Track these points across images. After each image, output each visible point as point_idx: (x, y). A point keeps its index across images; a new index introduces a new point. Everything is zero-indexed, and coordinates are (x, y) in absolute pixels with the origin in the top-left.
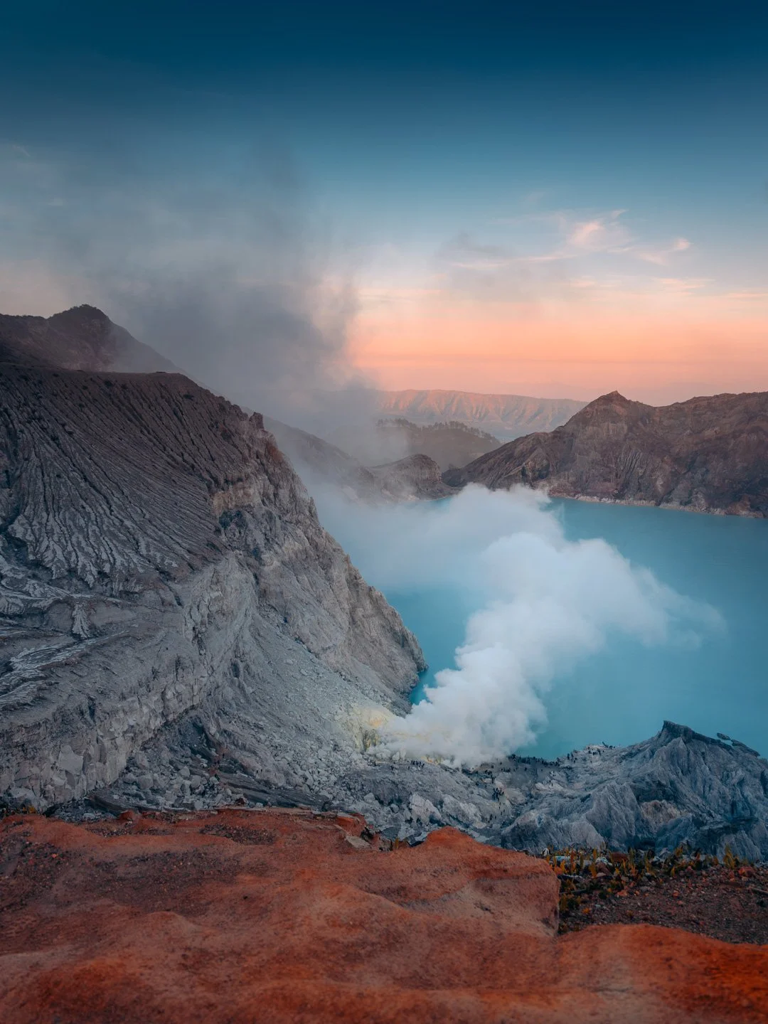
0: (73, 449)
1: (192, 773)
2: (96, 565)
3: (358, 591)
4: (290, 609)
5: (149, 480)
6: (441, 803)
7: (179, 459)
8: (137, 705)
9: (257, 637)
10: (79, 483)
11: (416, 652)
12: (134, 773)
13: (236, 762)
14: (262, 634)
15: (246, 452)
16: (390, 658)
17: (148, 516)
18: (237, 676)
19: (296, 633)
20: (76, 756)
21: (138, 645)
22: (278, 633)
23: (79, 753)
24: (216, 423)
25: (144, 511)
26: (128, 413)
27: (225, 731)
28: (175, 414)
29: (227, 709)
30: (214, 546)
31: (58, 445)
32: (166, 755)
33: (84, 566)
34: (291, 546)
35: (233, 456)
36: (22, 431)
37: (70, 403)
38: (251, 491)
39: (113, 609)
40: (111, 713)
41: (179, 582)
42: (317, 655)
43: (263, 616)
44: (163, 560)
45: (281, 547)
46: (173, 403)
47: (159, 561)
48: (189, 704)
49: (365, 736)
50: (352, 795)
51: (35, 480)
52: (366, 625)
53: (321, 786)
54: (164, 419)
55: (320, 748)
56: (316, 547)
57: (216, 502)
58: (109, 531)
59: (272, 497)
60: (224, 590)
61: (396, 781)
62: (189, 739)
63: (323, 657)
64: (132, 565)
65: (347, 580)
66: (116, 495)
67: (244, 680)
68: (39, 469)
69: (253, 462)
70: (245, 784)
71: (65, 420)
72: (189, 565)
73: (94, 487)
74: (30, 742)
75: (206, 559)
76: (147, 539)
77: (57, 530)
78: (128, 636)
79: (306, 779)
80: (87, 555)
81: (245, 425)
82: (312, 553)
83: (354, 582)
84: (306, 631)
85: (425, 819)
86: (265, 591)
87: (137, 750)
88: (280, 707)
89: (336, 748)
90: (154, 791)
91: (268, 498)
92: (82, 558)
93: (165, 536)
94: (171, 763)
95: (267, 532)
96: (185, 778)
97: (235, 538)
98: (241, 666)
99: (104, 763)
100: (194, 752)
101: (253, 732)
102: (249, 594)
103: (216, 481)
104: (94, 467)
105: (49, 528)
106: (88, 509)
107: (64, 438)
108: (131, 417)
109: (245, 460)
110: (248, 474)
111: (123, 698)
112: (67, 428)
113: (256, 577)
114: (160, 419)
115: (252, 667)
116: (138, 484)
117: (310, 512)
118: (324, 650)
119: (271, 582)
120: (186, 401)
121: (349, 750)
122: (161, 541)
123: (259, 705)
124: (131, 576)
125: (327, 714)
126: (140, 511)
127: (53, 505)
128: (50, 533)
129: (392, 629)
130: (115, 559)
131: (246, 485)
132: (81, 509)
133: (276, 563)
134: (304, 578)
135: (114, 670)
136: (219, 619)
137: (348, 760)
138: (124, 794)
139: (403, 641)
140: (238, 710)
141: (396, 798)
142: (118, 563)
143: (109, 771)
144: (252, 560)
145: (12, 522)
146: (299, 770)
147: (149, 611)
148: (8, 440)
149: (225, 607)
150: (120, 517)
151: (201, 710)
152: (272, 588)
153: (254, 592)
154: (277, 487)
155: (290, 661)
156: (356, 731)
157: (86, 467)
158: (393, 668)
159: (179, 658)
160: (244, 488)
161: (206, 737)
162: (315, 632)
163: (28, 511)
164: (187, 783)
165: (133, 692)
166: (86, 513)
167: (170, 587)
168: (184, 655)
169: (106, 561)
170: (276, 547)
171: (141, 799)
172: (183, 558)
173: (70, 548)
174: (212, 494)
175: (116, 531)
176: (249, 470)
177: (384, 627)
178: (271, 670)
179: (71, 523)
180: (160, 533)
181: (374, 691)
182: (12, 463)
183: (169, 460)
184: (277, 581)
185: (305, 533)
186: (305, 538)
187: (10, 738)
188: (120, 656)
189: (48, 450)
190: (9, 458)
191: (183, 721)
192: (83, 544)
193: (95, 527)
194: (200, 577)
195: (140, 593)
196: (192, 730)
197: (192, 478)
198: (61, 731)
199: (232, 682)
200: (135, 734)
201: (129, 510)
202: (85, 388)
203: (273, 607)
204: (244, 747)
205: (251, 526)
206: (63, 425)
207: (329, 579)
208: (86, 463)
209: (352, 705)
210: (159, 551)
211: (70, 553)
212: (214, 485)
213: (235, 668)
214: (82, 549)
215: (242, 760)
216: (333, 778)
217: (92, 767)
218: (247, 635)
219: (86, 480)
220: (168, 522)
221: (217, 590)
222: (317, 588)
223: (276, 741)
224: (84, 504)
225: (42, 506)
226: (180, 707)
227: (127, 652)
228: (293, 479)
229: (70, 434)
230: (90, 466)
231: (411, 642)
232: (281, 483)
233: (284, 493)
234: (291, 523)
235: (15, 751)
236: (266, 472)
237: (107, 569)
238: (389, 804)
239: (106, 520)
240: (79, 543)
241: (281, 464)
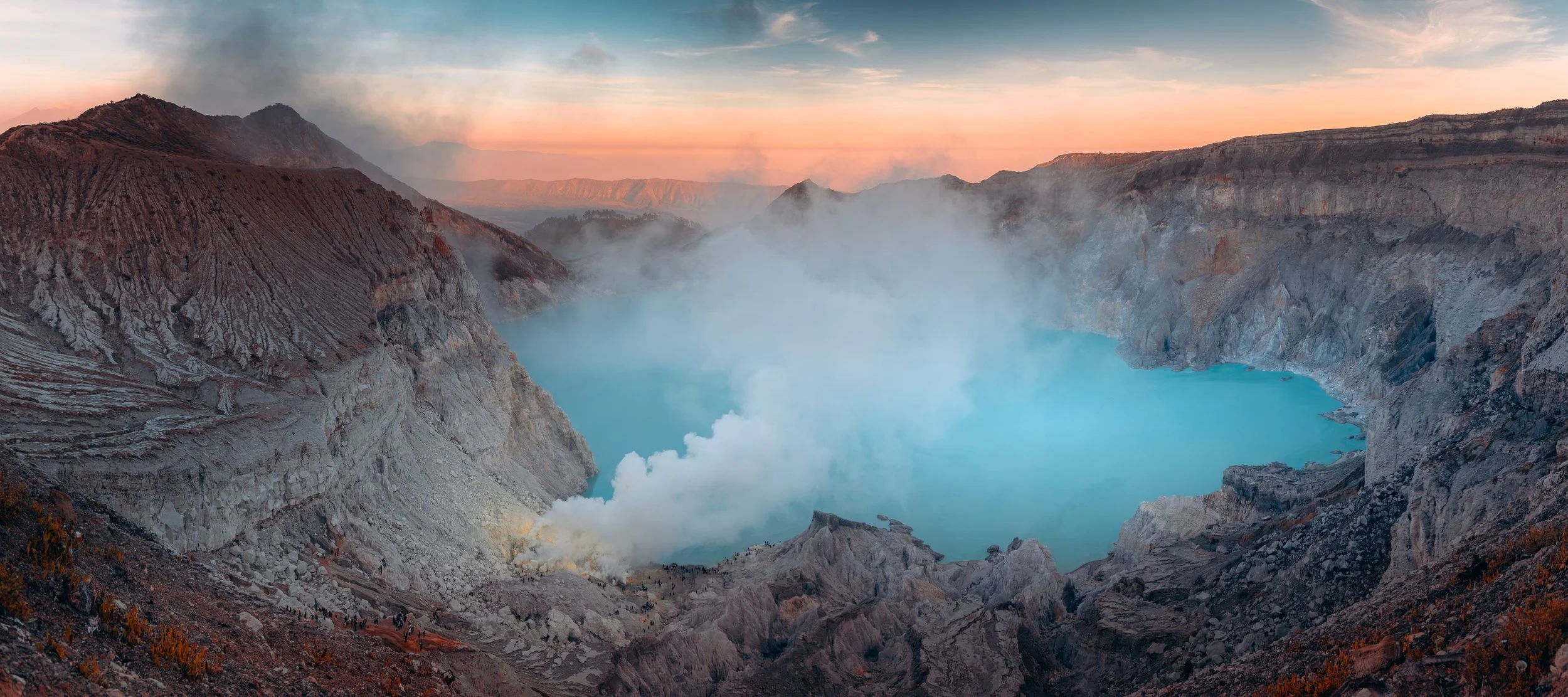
0: (246, 238)
1: (300, 558)
2: (251, 348)
3: (524, 391)
4: (447, 407)
5: (313, 271)
6: (582, 619)
7: (346, 251)
8: (252, 482)
9: (408, 434)
10: (247, 271)
11: (585, 455)
12: (242, 547)
13: (354, 556)
14: (414, 430)
15: (414, 246)
16: (556, 462)
17: (306, 306)
18: (381, 472)
19: (451, 433)
20: (178, 515)
21: (265, 427)
22: (432, 430)
23: (180, 512)
24: (386, 216)
25: (304, 301)
26: (302, 207)
27: (352, 525)
28: (346, 207)
29: (366, 504)
30: (366, 338)
31: (233, 235)
32: (278, 537)
33: (240, 349)
34: (453, 343)
35: (400, 250)
36: (203, 221)
37: (248, 197)
38: (415, 285)
39: (257, 391)
40: (221, 484)
41: (325, 372)
42: (473, 458)
43: (419, 414)
44: (313, 348)
45: (443, 343)
46: (345, 198)
47: (309, 349)
48: (313, 492)
49: (513, 545)
50: (487, 607)
51: (209, 266)
52: (532, 427)
53: (454, 595)
54: (334, 212)
55: (461, 555)
56: (480, 343)
57: (378, 295)
58: (267, 317)
59: (438, 291)
60: (372, 383)
61: (536, 594)
62: (310, 527)
63: (479, 458)
64: (283, 351)
65: (512, 379)
66: (280, 283)
67: (389, 479)
68: (214, 256)
69: (421, 257)
70: (357, 580)
71: (242, 212)
72: (338, 355)
73: (260, 275)
74: (132, 489)
75: (354, 350)
76: (301, 327)
77: (222, 313)
78: (256, 417)
79: (439, 586)
80: (244, 338)
81: (415, 219)
82: (475, 350)
83: (519, 381)
84: (462, 431)
85: (563, 636)
86: (423, 387)
87: (250, 526)
88: (424, 508)
89: (480, 556)
90: (254, 566)
91: (434, 293)
92: (239, 341)
93: (319, 326)
94: (282, 545)
95: (430, 327)
96: (293, 562)
97: (396, 332)
98: (386, 463)
99: (208, 528)
100: (313, 540)
101: (390, 531)
102: (404, 387)
103: (380, 274)
104: (262, 256)
105: (215, 310)
106: (252, 295)
107: (239, 229)
108: (304, 210)
109: (411, 254)
110: (413, 269)
111: (238, 472)
112: (242, 219)
113: (415, 372)
114: (332, 212)
115: (399, 465)
116: (301, 275)
117: (476, 308)
118: (481, 451)
119: (430, 379)
120: (358, 195)
121: (493, 559)
122: (315, 330)
123: (401, 505)
124: (281, 361)
125: (474, 520)
126: (299, 301)
127: (222, 290)
128: (215, 315)
129: (559, 431)
130: (268, 345)
131: (410, 279)
132: (246, 295)
133: (436, 359)
134: (466, 375)
135: (233, 446)
136: (367, 414)
137: (489, 570)
138: (223, 562)
139: (571, 443)
140: (378, 507)
141: (535, 614)
142: (271, 349)
143: (212, 537)
144: (412, 355)
145: (185, 303)
146: (434, 576)
147: (290, 397)
148: (190, 229)
149: (373, 401)
150: (280, 305)
151: (327, 500)
152: (430, 385)
153: (411, 389)
154: (443, 281)
155: (440, 461)
156: (504, 539)
157: (256, 256)
158: (559, 472)
159: (305, 444)
160: (407, 282)
161: (327, 527)
162: (472, 433)
163: (200, 293)
164: (293, 567)
165: (249, 469)
166: (249, 298)
167: (316, 376)
168: (311, 442)
169: (260, 346)
170: (438, 343)
171: (238, 570)
172: (333, 348)
173: (230, 331)
174: (374, 287)
175: (274, 319)
176: (414, 264)
177: (550, 429)
178: (419, 469)
179: (235, 308)
180: (315, 323)
181: (532, 497)
182: (192, 250)
183: (336, 252)
184: (435, 377)
185: (470, 329)
186: (470, 335)
187: (115, 481)
188: (245, 434)
189: (223, 239)
190: (190, 244)
191: (306, 508)
192: (243, 328)
193: (255, 313)
194: (347, 368)
195: (287, 379)
196: (314, 518)
197: (355, 271)
198: (166, 488)
199: (375, 477)
200: (249, 510)
201: (290, 299)
202: (263, 182)
203: (430, 404)
204: (369, 544)
205: (413, 320)
206: (240, 217)
207: (492, 377)
208: (256, 252)
209: (503, 510)
210: (311, 340)
211: (229, 335)
212: (376, 279)
213: (380, 463)
214: (240, 333)
215: (363, 556)
216: (469, 588)
217: (194, 530)
218: (397, 431)
219: (254, 268)
220: (325, 313)
221: (366, 383)
222: (478, 386)
223: (414, 543)
224: (249, 291)
225: (212, 290)
226: (303, 493)
227: (252, 432)
228: (461, 274)
229: (245, 225)
230: (259, 255)
231: (579, 445)
232: (448, 278)
233: (450, 288)
234: (456, 318)
235: (119, 493)
236: (433, 266)
237: (260, 353)
238: (527, 619)
239: (267, 307)
240: (239, 326)
241: (448, 258)
